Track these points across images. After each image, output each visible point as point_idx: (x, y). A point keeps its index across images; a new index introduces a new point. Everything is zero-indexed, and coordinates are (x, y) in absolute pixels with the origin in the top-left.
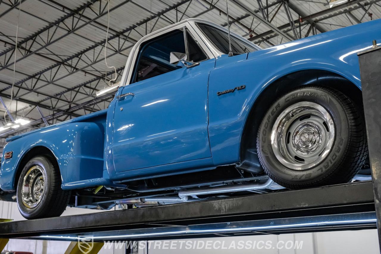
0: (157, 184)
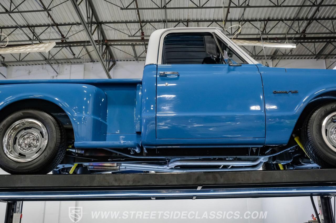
0: (158, 152)
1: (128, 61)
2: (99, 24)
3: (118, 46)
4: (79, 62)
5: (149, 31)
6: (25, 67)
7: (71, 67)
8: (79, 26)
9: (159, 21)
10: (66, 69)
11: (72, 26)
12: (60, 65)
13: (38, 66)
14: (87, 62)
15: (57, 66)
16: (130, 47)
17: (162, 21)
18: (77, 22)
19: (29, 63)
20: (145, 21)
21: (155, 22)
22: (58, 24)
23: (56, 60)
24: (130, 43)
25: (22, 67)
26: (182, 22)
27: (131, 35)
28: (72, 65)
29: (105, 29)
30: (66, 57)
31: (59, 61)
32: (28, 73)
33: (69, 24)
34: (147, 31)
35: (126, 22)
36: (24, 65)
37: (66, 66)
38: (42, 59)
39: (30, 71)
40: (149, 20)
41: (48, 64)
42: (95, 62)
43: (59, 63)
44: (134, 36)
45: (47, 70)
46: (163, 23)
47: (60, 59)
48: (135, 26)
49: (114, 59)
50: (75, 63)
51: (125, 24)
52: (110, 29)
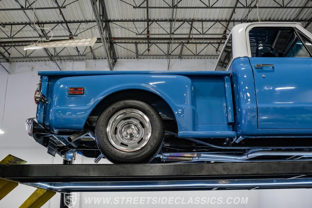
1: (128, 58)
2: (108, 21)
3: (122, 44)
4: (81, 59)
5: (154, 29)
6: (28, 63)
7: (73, 63)
8: (87, 23)
9: (166, 21)
10: (69, 65)
11: (80, 24)
12: (63, 61)
13: (40, 62)
14: (89, 59)
15: (60, 62)
16: (133, 46)
17: (168, 20)
18: (86, 19)
19: (33, 59)
20: (152, 20)
21: (162, 21)
22: (67, 21)
23: (60, 57)
24: (134, 41)
25: (25, 63)
26: (187, 22)
27: (138, 33)
28: (74, 62)
29: (112, 27)
30: (69, 54)
31: (62, 58)
32: (31, 69)
33: (78, 22)
34: (152, 30)
35: (134, 21)
36: (27, 61)
37: (68, 62)
38: (46, 55)
39: (33, 67)
40: (156, 19)
41: (51, 60)
42: (96, 59)
43: (62, 60)
44: (141, 34)
45: (50, 66)
46: (169, 22)
47: (63, 55)
48: (141, 25)
49: (116, 57)
50: (77, 59)
51: (132, 22)
52: (116, 27)
